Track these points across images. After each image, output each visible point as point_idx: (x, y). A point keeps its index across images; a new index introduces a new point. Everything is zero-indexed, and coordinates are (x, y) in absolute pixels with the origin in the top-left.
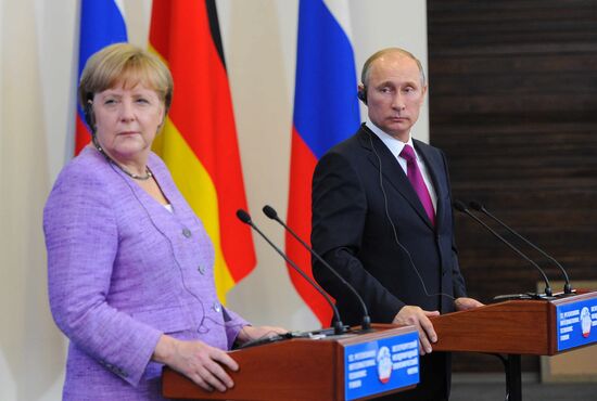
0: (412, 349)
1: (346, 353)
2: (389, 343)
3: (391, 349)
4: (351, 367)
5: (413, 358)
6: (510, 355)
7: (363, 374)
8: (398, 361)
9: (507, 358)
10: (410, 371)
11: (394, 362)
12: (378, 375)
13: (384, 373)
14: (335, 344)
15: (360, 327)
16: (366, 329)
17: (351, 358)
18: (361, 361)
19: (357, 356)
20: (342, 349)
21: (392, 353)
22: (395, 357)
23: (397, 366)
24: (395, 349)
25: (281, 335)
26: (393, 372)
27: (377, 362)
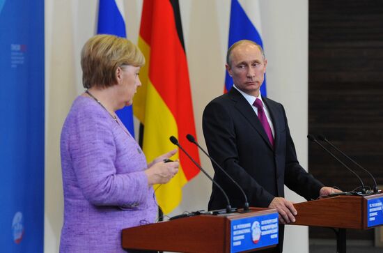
0: (275, 223)
1: (232, 224)
2: (260, 219)
3: (260, 223)
4: (235, 233)
5: (275, 228)
6: (340, 229)
7: (242, 237)
8: (265, 230)
9: (338, 230)
10: (272, 237)
11: (262, 231)
12: (252, 238)
13: (256, 237)
14: (225, 219)
15: (242, 209)
16: (246, 210)
17: (235, 227)
18: (241, 229)
19: (239, 227)
20: (230, 222)
21: (261, 225)
22: (263, 228)
23: (264, 233)
24: (263, 222)
25: (194, 213)
26: (262, 237)
27: (251, 231)
